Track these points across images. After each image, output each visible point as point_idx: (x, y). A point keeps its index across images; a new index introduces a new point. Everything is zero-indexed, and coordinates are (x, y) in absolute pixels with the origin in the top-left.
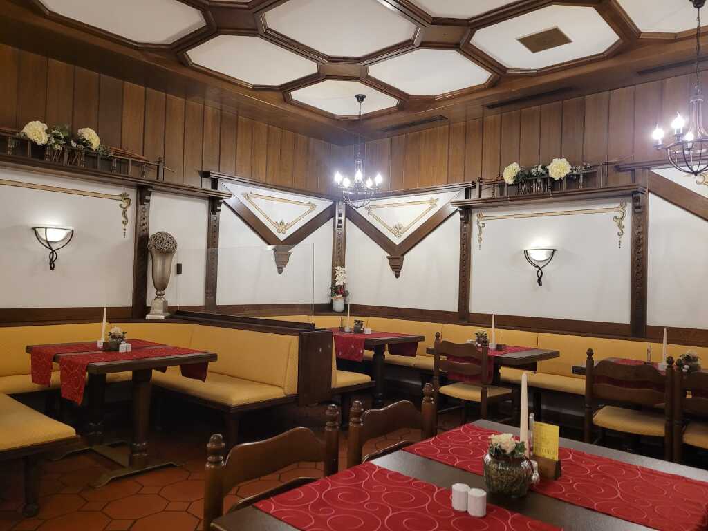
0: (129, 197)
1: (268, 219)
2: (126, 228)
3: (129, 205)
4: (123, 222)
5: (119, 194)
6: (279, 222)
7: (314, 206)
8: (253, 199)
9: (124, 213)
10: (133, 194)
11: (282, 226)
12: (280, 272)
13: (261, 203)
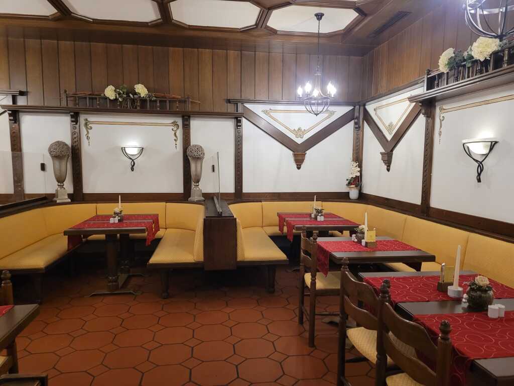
0: (178, 123)
1: (286, 128)
2: (177, 143)
3: (178, 128)
4: (175, 140)
5: (171, 122)
6: (297, 129)
7: (332, 113)
8: (271, 114)
9: (175, 134)
10: (180, 121)
11: (299, 132)
12: (299, 168)
13: (280, 116)
